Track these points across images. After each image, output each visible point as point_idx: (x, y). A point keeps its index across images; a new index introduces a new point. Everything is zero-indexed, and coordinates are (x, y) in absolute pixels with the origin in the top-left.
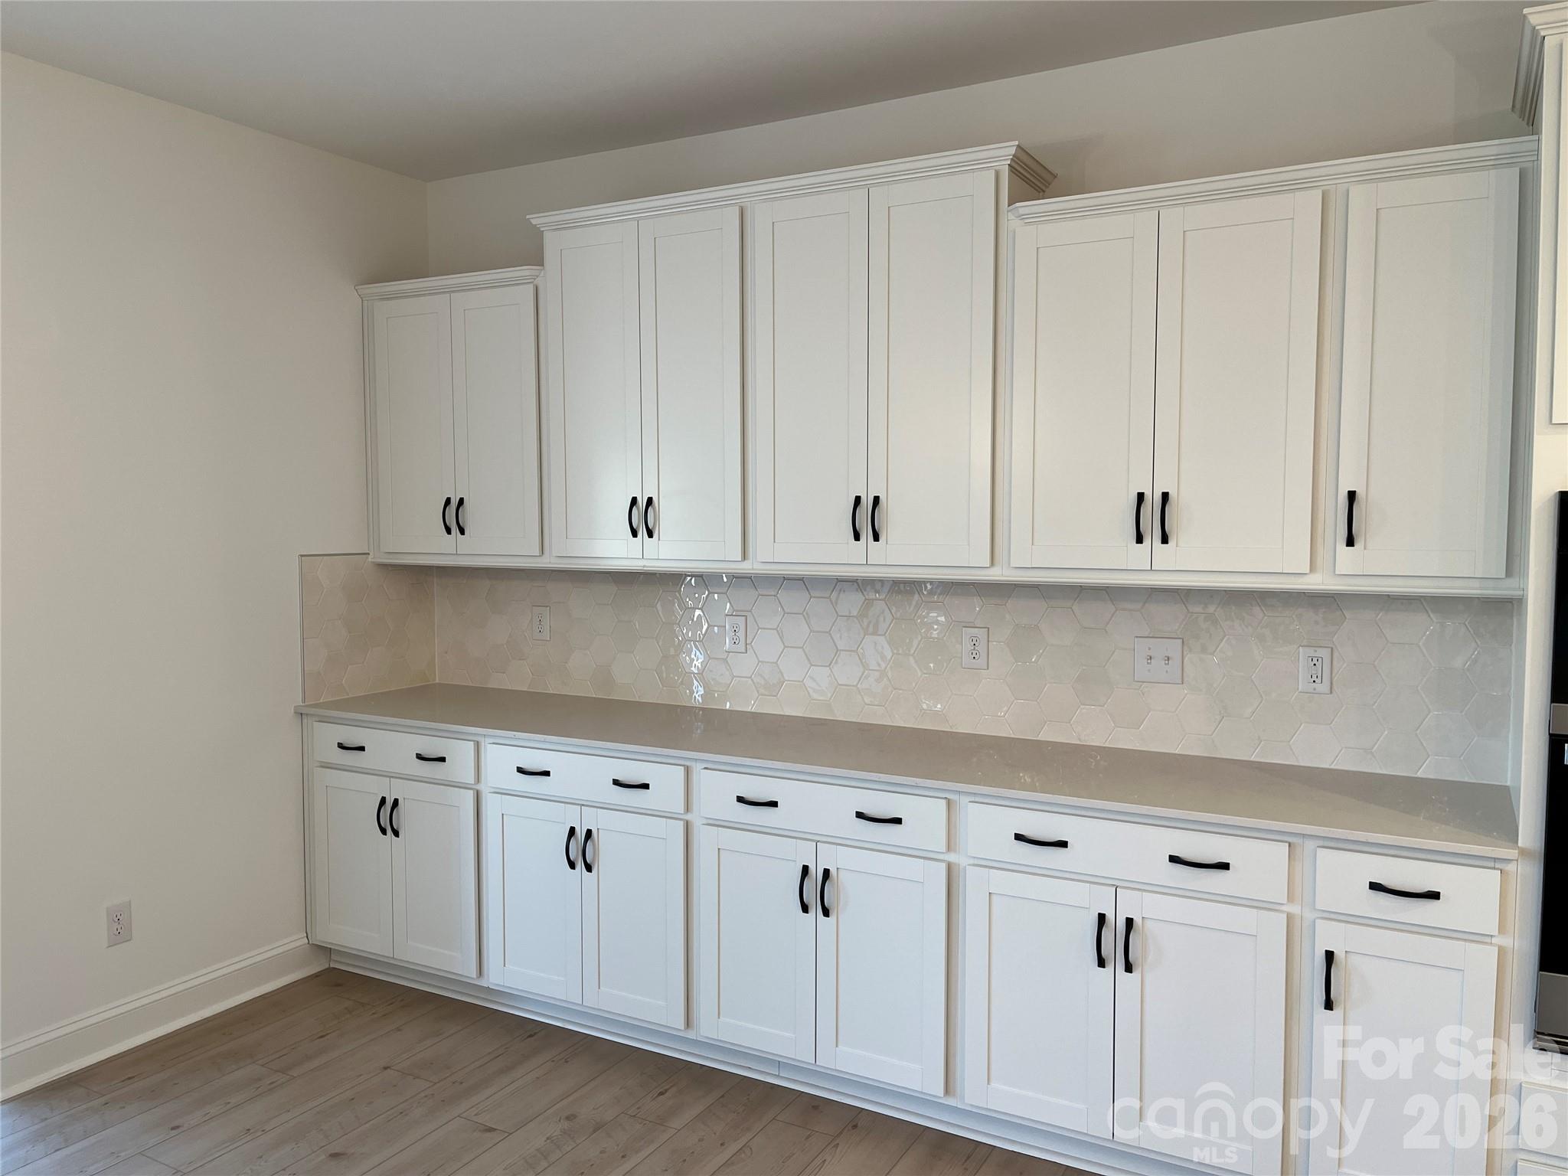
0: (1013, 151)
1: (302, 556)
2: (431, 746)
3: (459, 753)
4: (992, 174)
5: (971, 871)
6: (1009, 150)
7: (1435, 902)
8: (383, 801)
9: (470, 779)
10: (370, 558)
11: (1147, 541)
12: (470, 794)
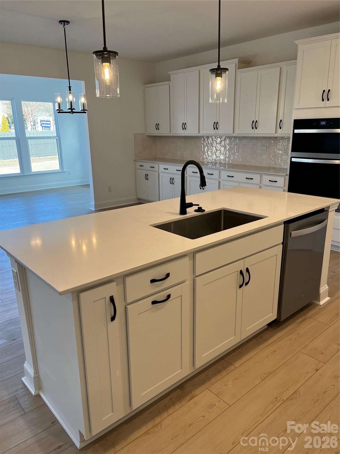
0: (238, 60)
1: (134, 134)
2: (152, 165)
3: (156, 166)
4: (235, 65)
5: (221, 181)
6: (237, 60)
7: (277, 183)
8: (146, 174)
9: (158, 171)
10: (146, 135)
11: (254, 129)
12: (157, 173)
